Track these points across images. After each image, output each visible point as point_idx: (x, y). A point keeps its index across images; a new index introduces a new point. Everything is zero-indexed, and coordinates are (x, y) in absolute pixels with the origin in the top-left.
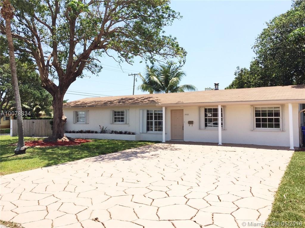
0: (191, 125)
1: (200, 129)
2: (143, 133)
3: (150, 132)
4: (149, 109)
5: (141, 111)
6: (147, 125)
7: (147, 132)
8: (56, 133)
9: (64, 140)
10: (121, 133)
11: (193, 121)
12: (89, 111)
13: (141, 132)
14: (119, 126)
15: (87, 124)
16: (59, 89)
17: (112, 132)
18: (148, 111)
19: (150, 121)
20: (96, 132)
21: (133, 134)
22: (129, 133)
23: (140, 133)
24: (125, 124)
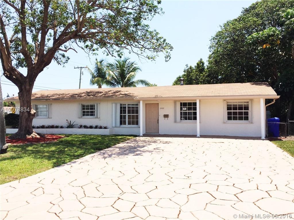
0: (166, 118)
1: (175, 122)
2: (116, 127)
3: (123, 126)
4: (123, 103)
5: (114, 105)
6: (120, 119)
7: (120, 126)
8: (24, 129)
9: (34, 136)
10: (91, 127)
11: (168, 115)
12: (52, 104)
13: (114, 125)
14: (88, 121)
15: (50, 118)
16: (27, 80)
17: (81, 127)
18: (121, 105)
19: (123, 114)
20: (62, 127)
21: (105, 128)
22: (101, 128)
23: (113, 127)
24: (96, 118)
